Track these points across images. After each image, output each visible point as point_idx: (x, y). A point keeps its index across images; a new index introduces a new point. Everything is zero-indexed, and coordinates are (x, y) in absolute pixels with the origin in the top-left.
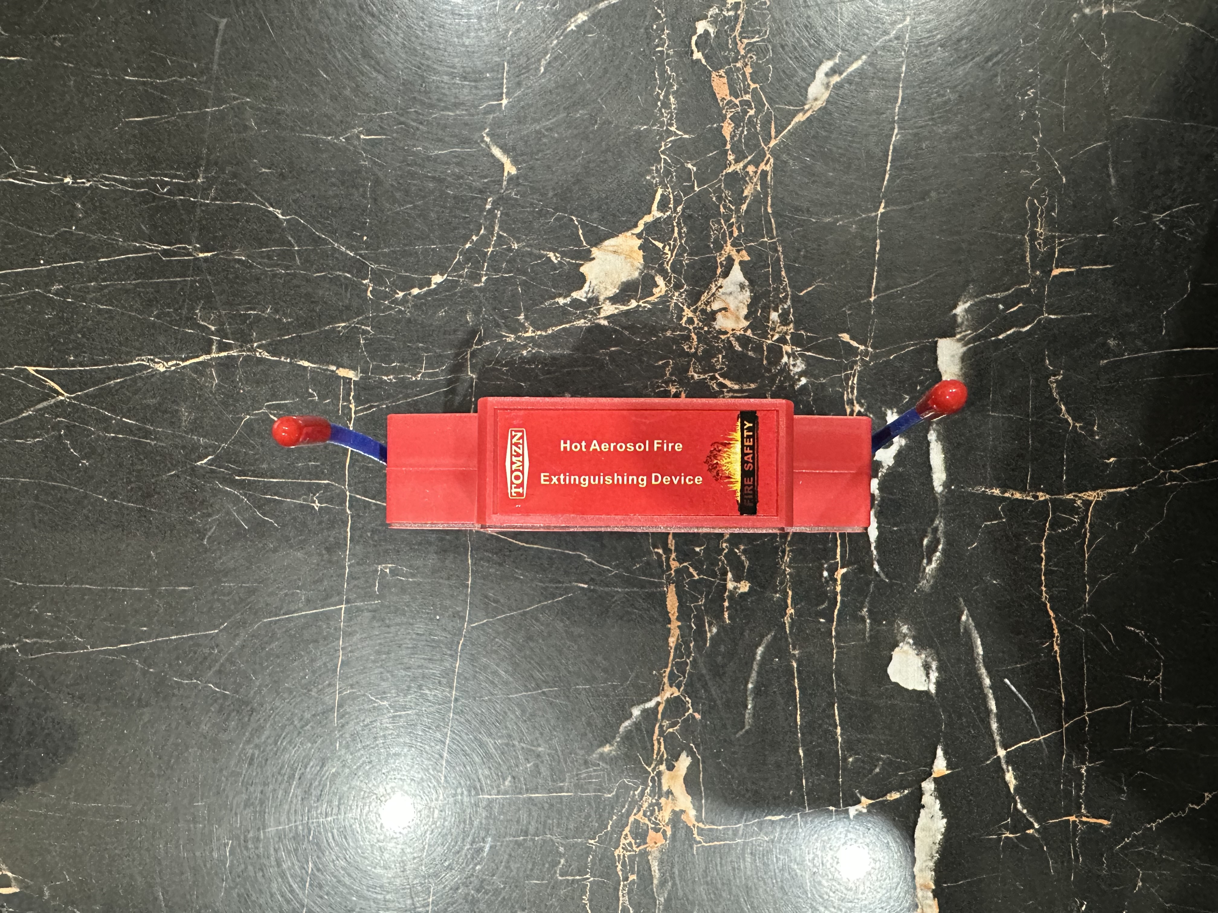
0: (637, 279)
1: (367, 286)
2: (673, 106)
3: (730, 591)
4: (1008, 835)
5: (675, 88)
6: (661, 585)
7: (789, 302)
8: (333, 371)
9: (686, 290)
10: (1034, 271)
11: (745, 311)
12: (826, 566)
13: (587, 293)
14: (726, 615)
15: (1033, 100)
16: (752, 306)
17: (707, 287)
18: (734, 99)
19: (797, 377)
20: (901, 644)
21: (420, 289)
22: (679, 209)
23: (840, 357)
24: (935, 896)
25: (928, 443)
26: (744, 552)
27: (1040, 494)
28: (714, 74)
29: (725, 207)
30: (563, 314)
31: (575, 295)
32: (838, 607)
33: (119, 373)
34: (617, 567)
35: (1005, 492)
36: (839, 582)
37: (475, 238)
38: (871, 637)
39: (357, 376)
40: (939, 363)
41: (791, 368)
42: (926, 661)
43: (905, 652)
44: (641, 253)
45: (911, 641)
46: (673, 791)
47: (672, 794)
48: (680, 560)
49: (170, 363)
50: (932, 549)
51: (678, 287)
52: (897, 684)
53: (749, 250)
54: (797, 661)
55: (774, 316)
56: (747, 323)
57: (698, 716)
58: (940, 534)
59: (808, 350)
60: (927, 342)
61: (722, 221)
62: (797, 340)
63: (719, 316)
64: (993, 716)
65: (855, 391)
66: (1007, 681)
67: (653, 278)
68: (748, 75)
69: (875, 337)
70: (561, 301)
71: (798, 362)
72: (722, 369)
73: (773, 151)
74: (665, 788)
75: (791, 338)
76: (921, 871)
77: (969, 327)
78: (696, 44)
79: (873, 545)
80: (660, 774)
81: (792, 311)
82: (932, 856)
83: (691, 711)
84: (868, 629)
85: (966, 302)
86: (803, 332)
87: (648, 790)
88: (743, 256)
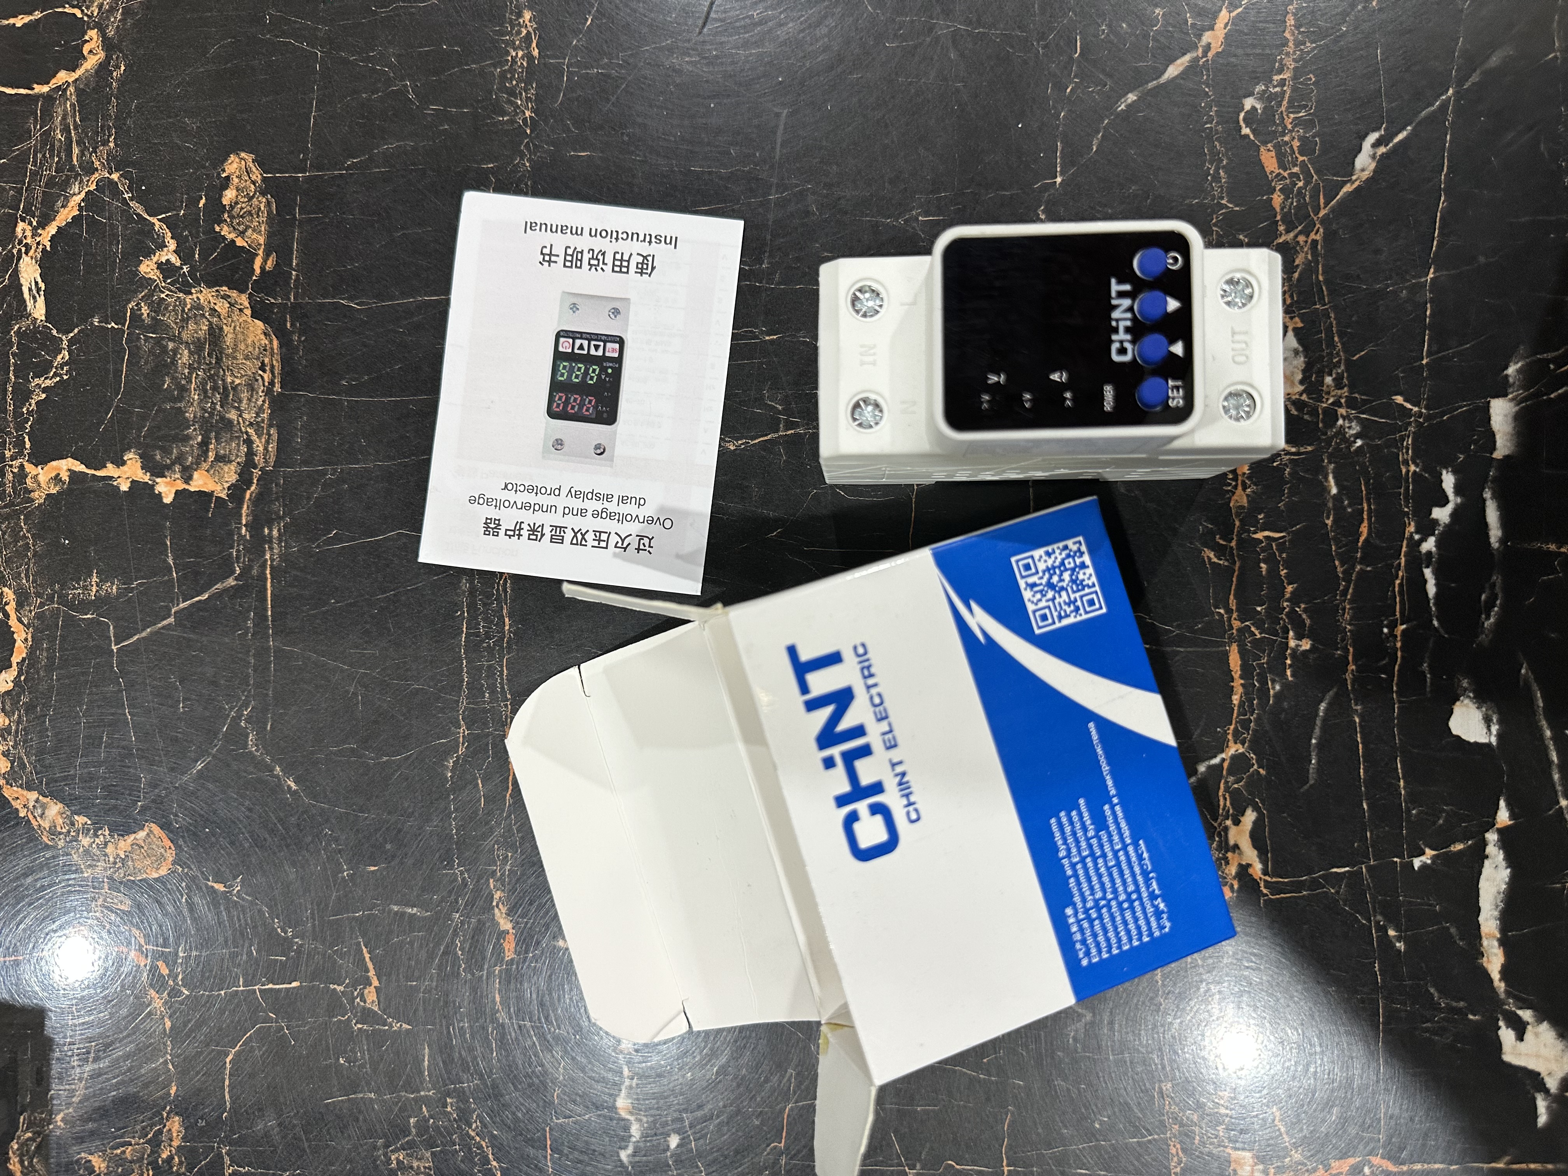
2: (1223, 180)
3: (1292, 649)
5: (1225, 162)
6: (1224, 644)
7: (1343, 367)
11: (1300, 376)
12: (1385, 622)
14: (1289, 672)
16: (1307, 371)
18: (1282, 172)
19: (1352, 439)
20: (1462, 698)
23: (1395, 419)
24: (1500, 945)
25: (1484, 501)
26: (1305, 610)
28: (1262, 149)
32: (1398, 663)
34: (1179, 627)
35: (1561, 547)
36: (1399, 638)
38: (1431, 691)
40: (1492, 423)
41: (1347, 430)
42: (1486, 714)
43: (1467, 706)
45: (1471, 695)
46: (1241, 845)
47: (1239, 848)
48: (1242, 620)
49: (742, 440)
50: (1490, 605)
52: (1458, 737)
53: (1302, 318)
54: (1358, 717)
55: (1328, 380)
56: (1301, 388)
57: (1262, 772)
58: (1498, 589)
59: (1364, 413)
60: (1480, 402)
62: (1351, 403)
64: (1554, 767)
65: (1410, 452)
68: (1296, 149)
69: (1428, 399)
71: (1353, 424)
73: (1324, 221)
74: (1232, 842)
75: (1346, 402)
76: (1487, 920)
77: (1521, 387)
78: (1244, 120)
79: (1432, 602)
80: (1226, 829)
81: (1345, 375)
82: (1497, 906)
83: (1255, 767)
84: (1428, 684)
85: (1517, 363)
86: (1357, 395)
87: (1214, 845)
88: (1296, 323)
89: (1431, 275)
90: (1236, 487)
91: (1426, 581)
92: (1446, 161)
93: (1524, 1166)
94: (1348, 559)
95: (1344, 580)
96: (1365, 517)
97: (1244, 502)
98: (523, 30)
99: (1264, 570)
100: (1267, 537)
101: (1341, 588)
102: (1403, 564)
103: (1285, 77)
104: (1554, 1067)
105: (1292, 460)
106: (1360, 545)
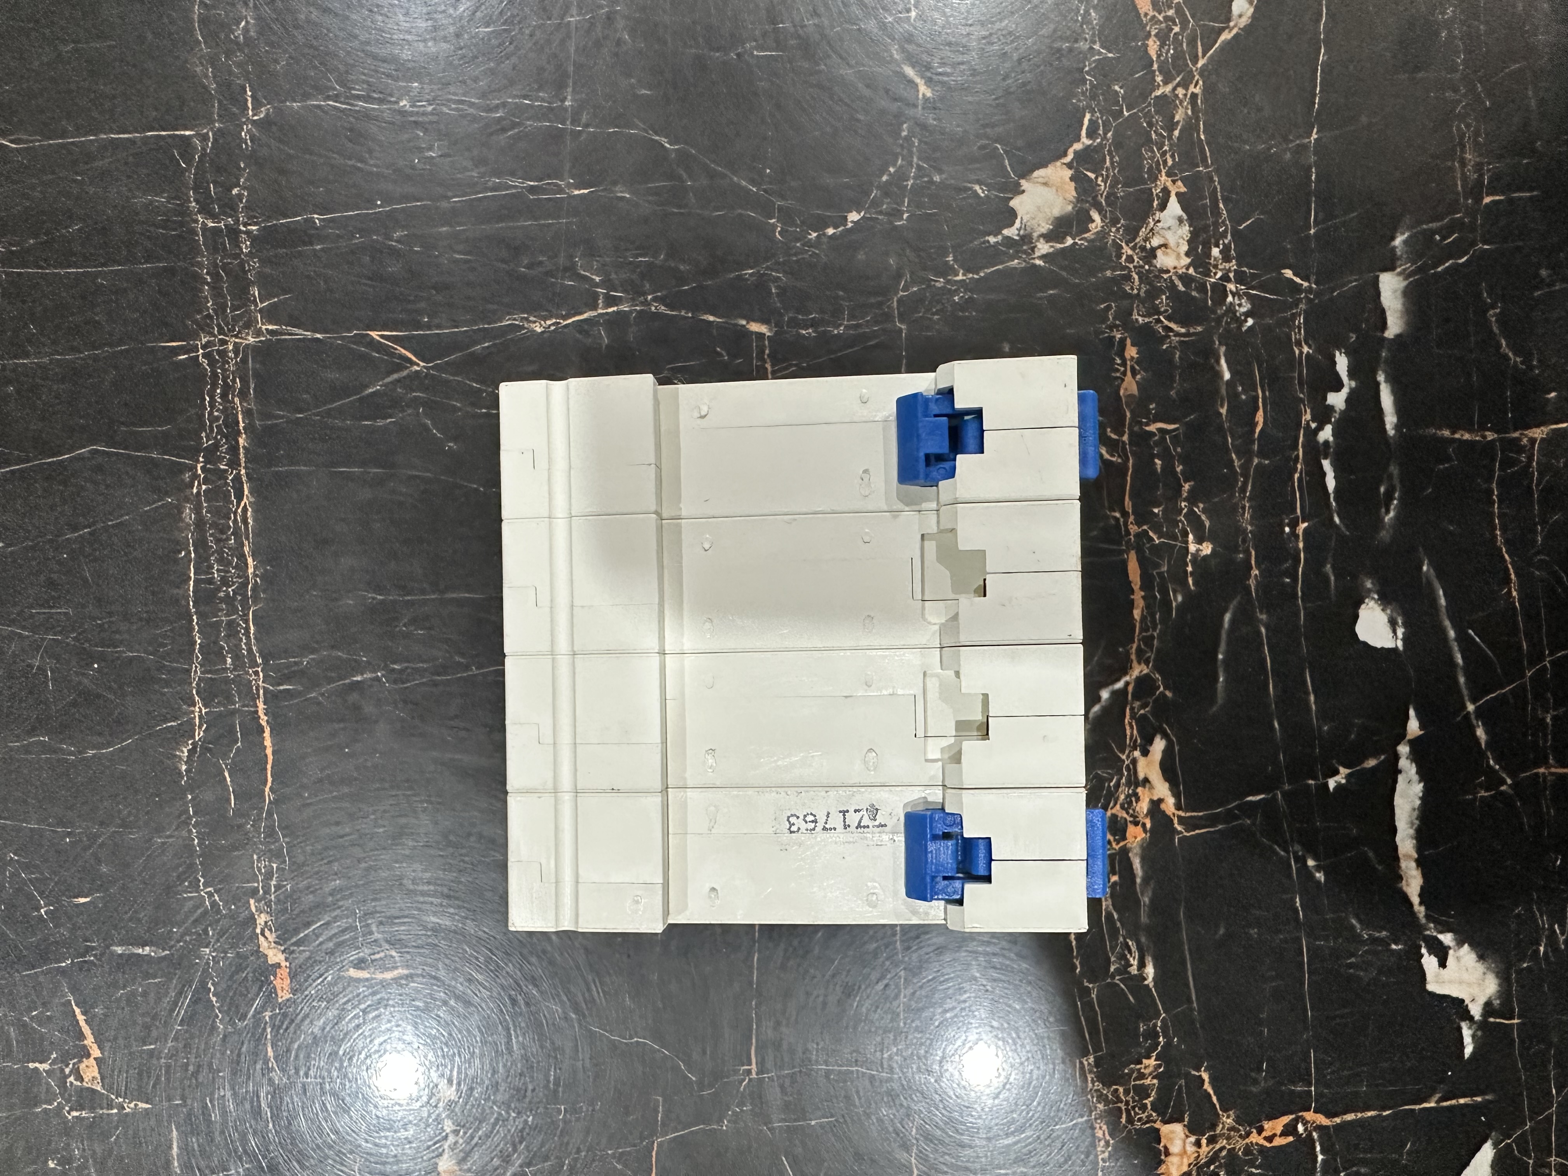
0: (1071, 213)
1: (774, 226)
2: (1094, 22)
3: (1193, 555)
4: (1483, 793)
6: (1121, 552)
7: (1229, 237)
8: (744, 326)
9: (1122, 225)
10: (1466, 199)
11: (1185, 247)
12: (1286, 521)
13: (1019, 230)
14: (1190, 581)
15: (1452, 20)
16: (1192, 242)
17: (1143, 220)
18: (1157, 15)
19: (1243, 318)
20: (1367, 600)
21: (835, 228)
23: (1285, 295)
24: (1418, 866)
25: (1378, 384)
26: (1204, 511)
27: (1487, 433)
29: (1156, 133)
30: (994, 255)
31: (1006, 232)
32: (1302, 565)
33: (486, 334)
35: (1453, 433)
36: (1301, 538)
37: (892, 170)
38: (1336, 595)
39: (770, 330)
40: (1382, 299)
41: (1237, 308)
42: (1392, 616)
43: (1372, 608)
44: (1073, 184)
45: (1376, 597)
46: (1150, 779)
47: (1149, 782)
48: (1139, 524)
49: (549, 322)
50: (1389, 497)
51: (1114, 222)
52: (1365, 644)
53: (1184, 180)
54: (1265, 626)
55: (1215, 252)
56: (1188, 260)
57: (1169, 694)
58: (1396, 480)
59: (1253, 288)
60: (1369, 276)
61: (1155, 149)
62: (1240, 278)
63: (1159, 253)
64: (1460, 671)
65: (1302, 331)
66: (1470, 631)
67: (1088, 212)
69: (1318, 272)
70: (992, 240)
71: (1243, 301)
72: (1166, 311)
73: (1202, 72)
74: (1141, 776)
75: (1235, 276)
76: (1403, 840)
77: (1409, 260)
79: (1332, 496)
80: (1134, 762)
81: (1233, 246)
82: (1412, 824)
83: (1162, 689)
84: (1333, 587)
85: (1403, 234)
86: (1245, 269)
87: (1124, 780)
88: (1179, 187)
89: (1314, 136)
90: (1124, 373)
91: (1324, 474)
93: (1454, 1102)
94: (1245, 453)
95: (1241, 475)
96: (1260, 404)
97: (1134, 389)
99: (1159, 467)
100: (1160, 430)
101: (1240, 484)
102: (1301, 455)
104: (1475, 991)
105: (1181, 343)
106: (1256, 435)
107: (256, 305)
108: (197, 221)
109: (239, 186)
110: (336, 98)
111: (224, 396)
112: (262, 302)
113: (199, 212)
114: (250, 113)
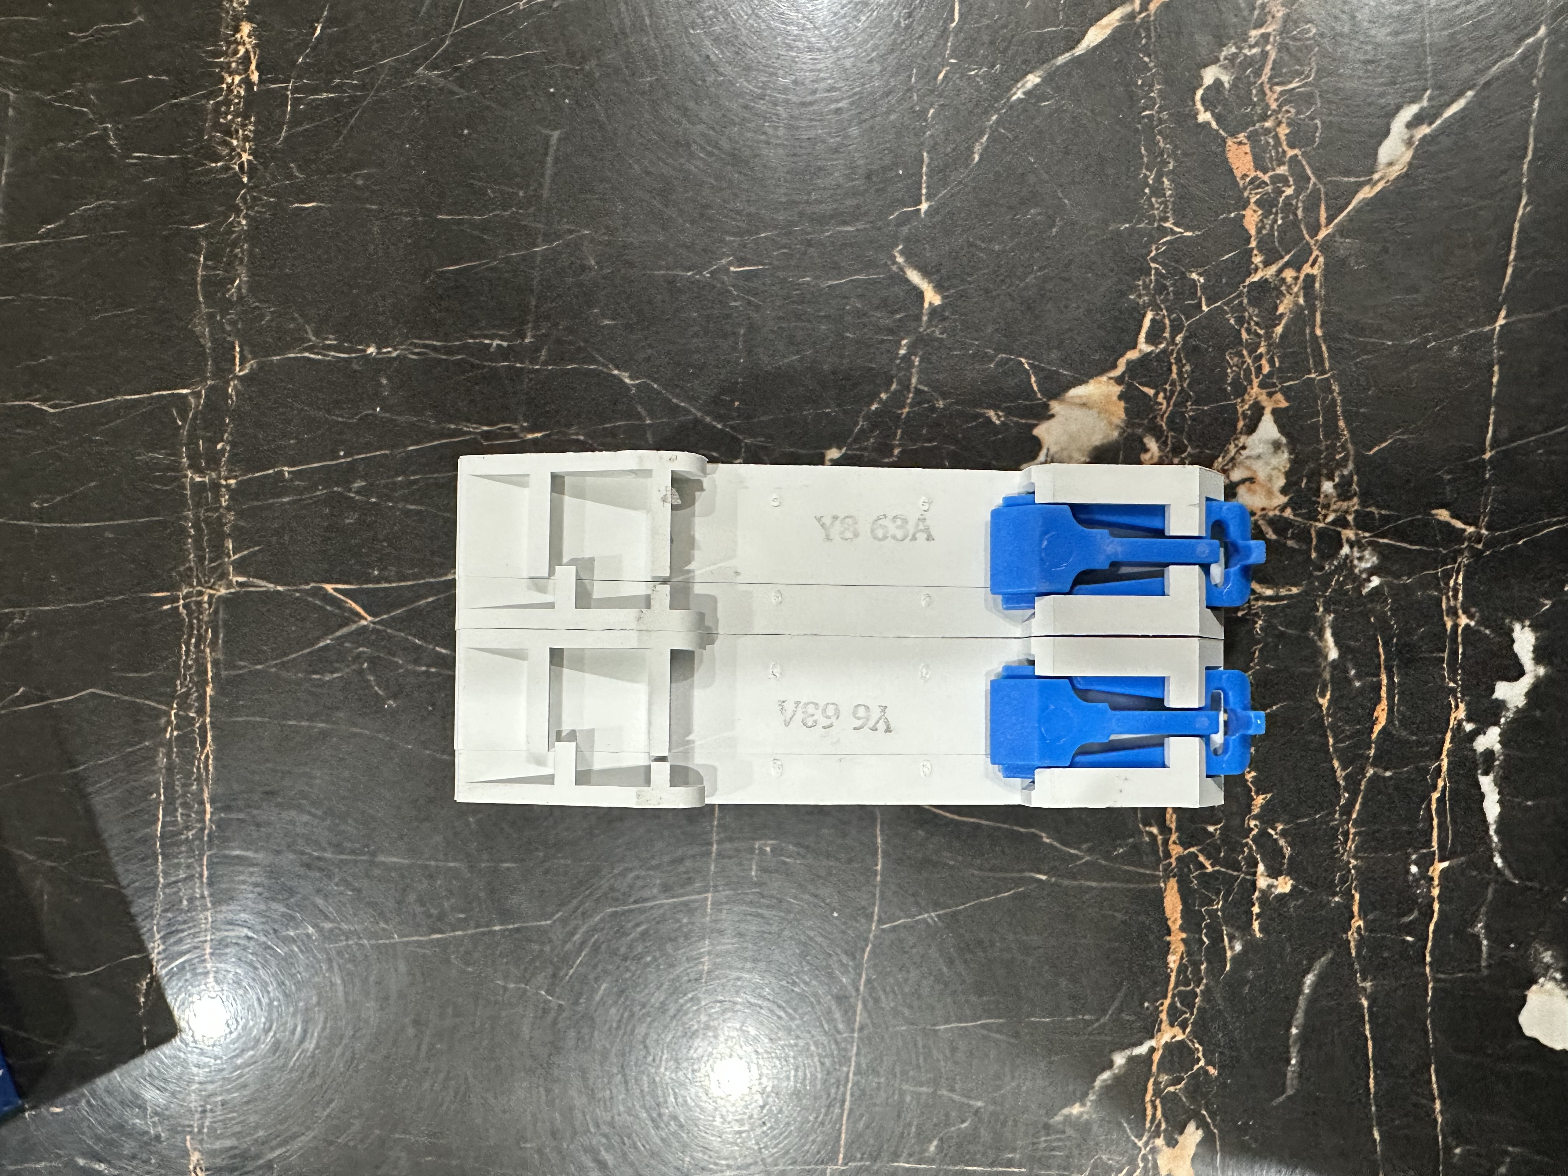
0: (1118, 441)
2: (1168, 193)
3: (1262, 891)
5: (1171, 166)
6: (1156, 879)
7: (1351, 466)
9: (1190, 455)
11: (1282, 482)
12: (1414, 857)
14: (1256, 925)
16: (1292, 474)
17: (1223, 447)
18: (1260, 174)
19: (1364, 576)
20: (1542, 980)
22: (1179, 339)
23: (1435, 544)
26: (1283, 834)
28: (1230, 142)
29: (1248, 331)
32: (1434, 920)
33: (431, 589)
34: (1090, 851)
36: (1436, 882)
37: (884, 396)
38: (1489, 966)
41: (1356, 562)
43: (1550, 993)
44: (1122, 404)
45: (1558, 976)
48: (1185, 844)
51: (1178, 450)
52: (1535, 1041)
53: (1286, 392)
54: (1368, 997)
55: (1328, 487)
56: (1283, 499)
57: (1212, 1071)
59: (1384, 536)
61: (1245, 352)
62: (1363, 522)
63: (1242, 490)
65: (1460, 595)
67: (1141, 440)
68: (1283, 138)
69: (1491, 514)
71: (1367, 554)
73: (1324, 246)
75: (1355, 519)
78: (1203, 100)
79: (1492, 828)
80: (1155, 1152)
81: (1355, 478)
83: (1202, 1063)
84: (1484, 955)
86: (1373, 509)
88: (1276, 402)
89: (1501, 322)
91: (1482, 796)
92: (1531, 141)
94: (1354, 760)
95: (1346, 789)
98: (240, 47)
101: (1343, 802)
102: (1445, 768)
103: (1270, 30)
105: (1264, 609)
106: (1374, 736)
107: (229, 557)
108: (186, 476)
109: (222, 441)
110: (310, 349)
111: (197, 645)
112: (234, 554)
113: (190, 467)
114: (238, 369)
